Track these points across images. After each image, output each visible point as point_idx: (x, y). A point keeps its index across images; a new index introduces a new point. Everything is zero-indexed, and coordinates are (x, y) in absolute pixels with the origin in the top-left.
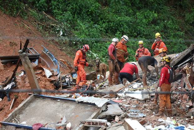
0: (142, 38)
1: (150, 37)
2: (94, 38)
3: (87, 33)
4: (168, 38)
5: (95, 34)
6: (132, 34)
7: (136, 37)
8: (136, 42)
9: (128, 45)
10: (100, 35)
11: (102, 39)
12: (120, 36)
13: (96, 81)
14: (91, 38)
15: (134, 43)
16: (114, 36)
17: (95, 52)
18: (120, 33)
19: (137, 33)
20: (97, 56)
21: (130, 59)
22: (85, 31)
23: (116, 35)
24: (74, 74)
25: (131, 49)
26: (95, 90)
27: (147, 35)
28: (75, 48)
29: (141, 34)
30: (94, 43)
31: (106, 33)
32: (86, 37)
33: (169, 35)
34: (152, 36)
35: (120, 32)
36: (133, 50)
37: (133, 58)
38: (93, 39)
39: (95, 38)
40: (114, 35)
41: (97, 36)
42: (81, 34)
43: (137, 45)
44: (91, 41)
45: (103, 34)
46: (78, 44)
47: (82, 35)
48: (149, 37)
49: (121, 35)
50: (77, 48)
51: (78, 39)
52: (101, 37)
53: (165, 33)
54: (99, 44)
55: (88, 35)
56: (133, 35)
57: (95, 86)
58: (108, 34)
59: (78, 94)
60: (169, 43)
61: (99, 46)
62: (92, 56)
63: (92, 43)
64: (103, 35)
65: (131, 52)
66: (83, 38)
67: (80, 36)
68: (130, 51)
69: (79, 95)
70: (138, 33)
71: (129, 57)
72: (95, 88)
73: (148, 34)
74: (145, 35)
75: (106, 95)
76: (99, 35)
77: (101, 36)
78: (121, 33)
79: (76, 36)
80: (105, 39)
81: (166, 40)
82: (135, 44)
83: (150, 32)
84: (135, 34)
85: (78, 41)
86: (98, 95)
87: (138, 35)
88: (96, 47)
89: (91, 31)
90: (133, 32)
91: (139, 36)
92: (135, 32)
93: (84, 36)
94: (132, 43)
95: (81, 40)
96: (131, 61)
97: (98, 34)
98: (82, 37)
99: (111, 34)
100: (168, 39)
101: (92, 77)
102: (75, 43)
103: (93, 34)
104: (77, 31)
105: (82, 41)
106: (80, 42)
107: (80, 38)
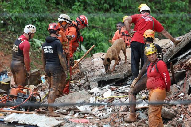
0: (117, 12)
1: (132, 10)
2: (36, 14)
3: (24, 6)
4: (161, 11)
5: (37, 6)
6: (101, 6)
7: (107, 10)
8: (107, 20)
9: (94, 25)
10: (46, 8)
11: (50, 15)
12: (79, 10)
13: (41, 86)
14: (31, 14)
15: (104, 21)
16: (70, 10)
17: (39, 37)
18: (80, 5)
19: (109, 4)
20: (41, 44)
21: (98, 48)
22: (20, 2)
23: (73, 7)
24: (3, 75)
25: (99, 31)
26: (39, 101)
27: (126, 7)
28: (3, 31)
29: (116, 5)
30: (36, 22)
31: (56, 6)
32: (23, 12)
33: (162, 7)
34: (134, 9)
35: (79, 3)
36: (103, 32)
37: (102, 45)
38: (34, 16)
39: (38, 13)
40: (71, 8)
41: (42, 10)
42: (14, 7)
43: (109, 24)
44: (31, 19)
45: (52, 6)
46: (9, 24)
47: (15, 9)
48: (129, 10)
49: (82, 8)
50: (7, 30)
51: (8, 15)
52: (47, 13)
53: (156, 3)
54: (45, 24)
55: (26, 8)
56: (102, 8)
57: (39, 95)
58: (60, 7)
59: (9, 108)
60: (164, 20)
61: (45, 27)
62: (32, 44)
63: (33, 21)
64: (51, 8)
65: (100, 36)
66: (17, 14)
67: (11, 10)
68: (98, 35)
69: (11, 110)
70: (111, 4)
71: (97, 45)
72: (38, 97)
73: (128, 5)
74: (123, 8)
75: (57, 109)
76: (44, 9)
77: (48, 11)
78: (82, 5)
79: (4, 10)
80: (55, 15)
81: (158, 16)
82: (106, 23)
83: (130, 2)
84: (105, 6)
85: (8, 19)
86: (43, 109)
87: (110, 8)
88: (40, 29)
89: (30, 2)
90: (102, 2)
91: (113, 9)
92: (105, 2)
93: (18, 10)
94: (101, 22)
95: (13, 18)
96: (99, 51)
97: (42, 7)
98: (15, 12)
99: (65, 6)
100: (162, 13)
101: (34, 80)
102: (2, 22)
103: (34, 7)
104: (6, 2)
105: (16, 18)
106: (12, 21)
107: (11, 14)
